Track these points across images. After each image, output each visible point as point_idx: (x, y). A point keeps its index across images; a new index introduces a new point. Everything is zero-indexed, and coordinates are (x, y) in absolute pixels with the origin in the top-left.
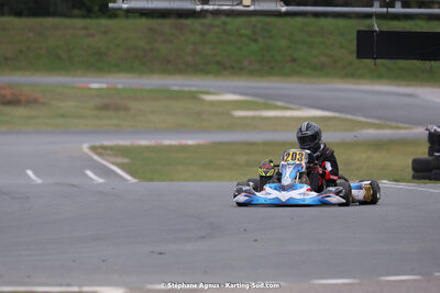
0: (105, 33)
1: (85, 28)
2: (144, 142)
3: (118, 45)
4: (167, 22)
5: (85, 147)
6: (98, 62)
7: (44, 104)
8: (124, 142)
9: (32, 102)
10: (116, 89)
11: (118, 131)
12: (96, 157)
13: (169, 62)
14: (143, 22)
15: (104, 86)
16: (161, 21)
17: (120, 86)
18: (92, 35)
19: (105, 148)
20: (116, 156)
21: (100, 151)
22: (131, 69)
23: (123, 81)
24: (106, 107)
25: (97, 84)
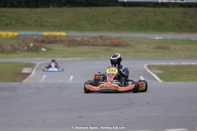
0: (163, 14)
1: (154, 12)
2: (172, 64)
3: (169, 20)
4: (192, 9)
5: (145, 66)
6: (160, 27)
7: (132, 46)
8: (164, 63)
9: (126, 45)
10: (167, 39)
11: (163, 58)
12: (148, 71)
13: (192, 27)
14: (181, 9)
15: (161, 38)
16: (188, 9)
17: (169, 38)
18: (157, 15)
19: (154, 66)
20: (158, 70)
21: (151, 67)
22: (175, 31)
23: (170, 36)
24: (159, 48)
25: (158, 37)
